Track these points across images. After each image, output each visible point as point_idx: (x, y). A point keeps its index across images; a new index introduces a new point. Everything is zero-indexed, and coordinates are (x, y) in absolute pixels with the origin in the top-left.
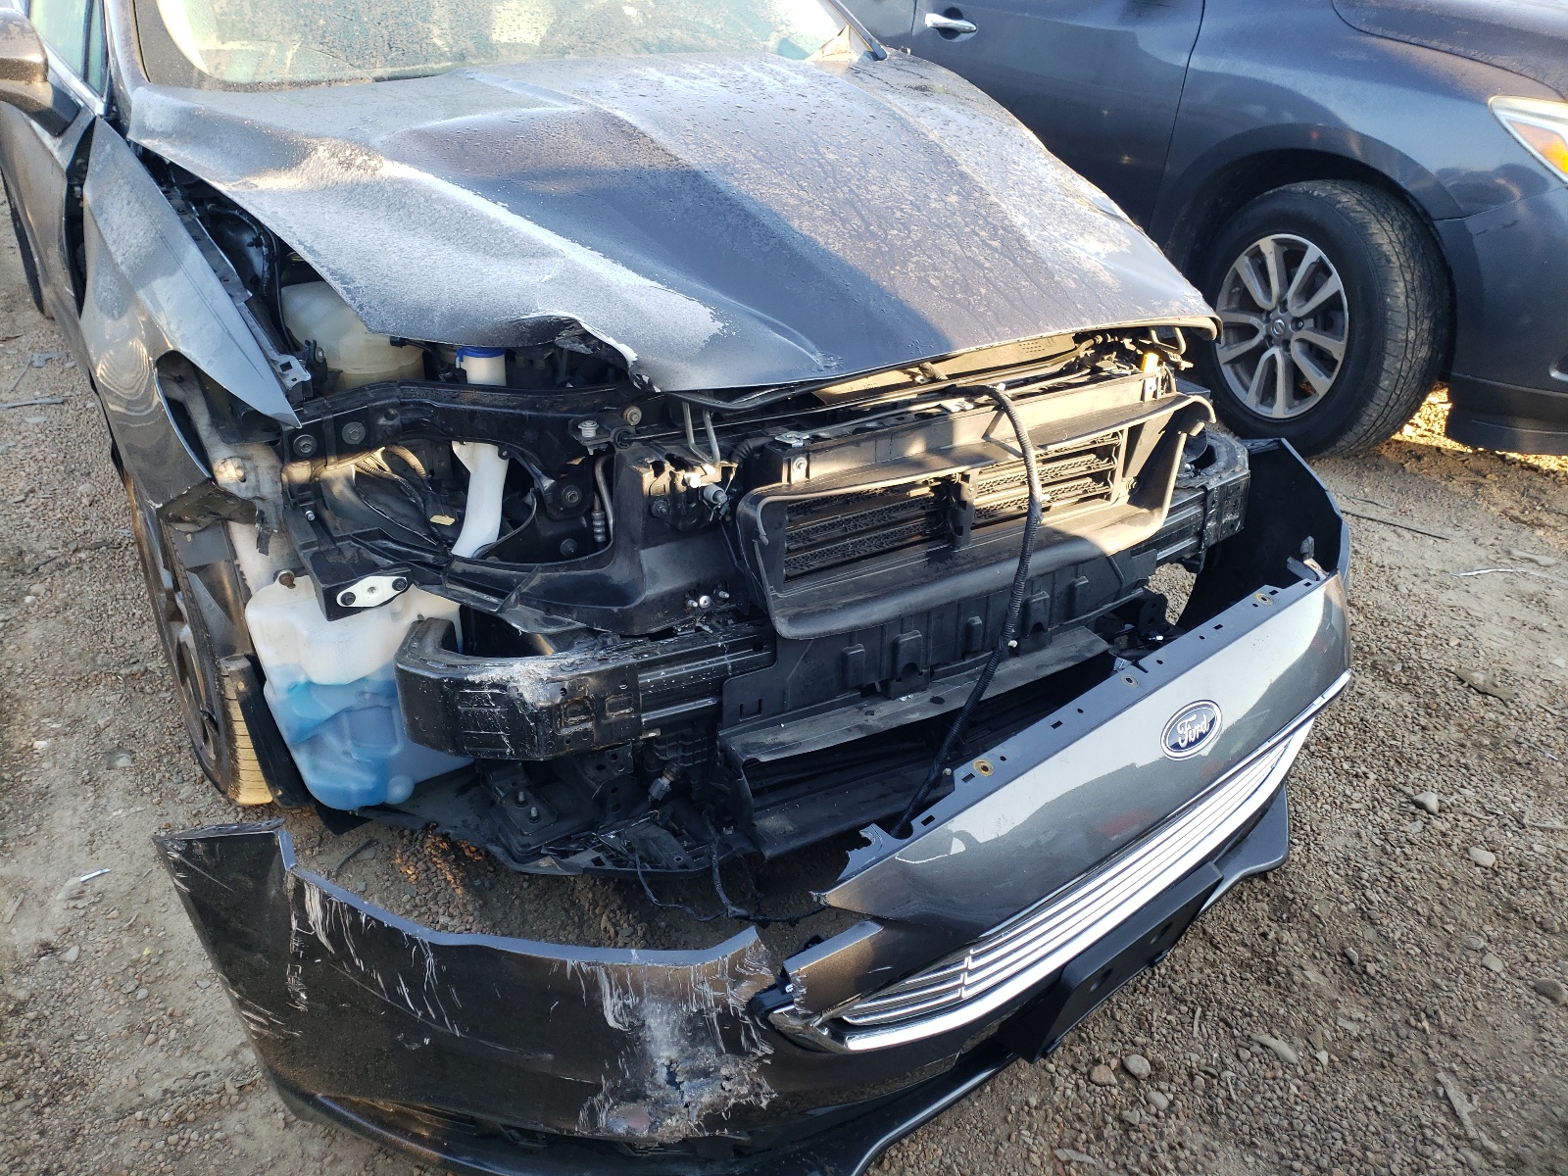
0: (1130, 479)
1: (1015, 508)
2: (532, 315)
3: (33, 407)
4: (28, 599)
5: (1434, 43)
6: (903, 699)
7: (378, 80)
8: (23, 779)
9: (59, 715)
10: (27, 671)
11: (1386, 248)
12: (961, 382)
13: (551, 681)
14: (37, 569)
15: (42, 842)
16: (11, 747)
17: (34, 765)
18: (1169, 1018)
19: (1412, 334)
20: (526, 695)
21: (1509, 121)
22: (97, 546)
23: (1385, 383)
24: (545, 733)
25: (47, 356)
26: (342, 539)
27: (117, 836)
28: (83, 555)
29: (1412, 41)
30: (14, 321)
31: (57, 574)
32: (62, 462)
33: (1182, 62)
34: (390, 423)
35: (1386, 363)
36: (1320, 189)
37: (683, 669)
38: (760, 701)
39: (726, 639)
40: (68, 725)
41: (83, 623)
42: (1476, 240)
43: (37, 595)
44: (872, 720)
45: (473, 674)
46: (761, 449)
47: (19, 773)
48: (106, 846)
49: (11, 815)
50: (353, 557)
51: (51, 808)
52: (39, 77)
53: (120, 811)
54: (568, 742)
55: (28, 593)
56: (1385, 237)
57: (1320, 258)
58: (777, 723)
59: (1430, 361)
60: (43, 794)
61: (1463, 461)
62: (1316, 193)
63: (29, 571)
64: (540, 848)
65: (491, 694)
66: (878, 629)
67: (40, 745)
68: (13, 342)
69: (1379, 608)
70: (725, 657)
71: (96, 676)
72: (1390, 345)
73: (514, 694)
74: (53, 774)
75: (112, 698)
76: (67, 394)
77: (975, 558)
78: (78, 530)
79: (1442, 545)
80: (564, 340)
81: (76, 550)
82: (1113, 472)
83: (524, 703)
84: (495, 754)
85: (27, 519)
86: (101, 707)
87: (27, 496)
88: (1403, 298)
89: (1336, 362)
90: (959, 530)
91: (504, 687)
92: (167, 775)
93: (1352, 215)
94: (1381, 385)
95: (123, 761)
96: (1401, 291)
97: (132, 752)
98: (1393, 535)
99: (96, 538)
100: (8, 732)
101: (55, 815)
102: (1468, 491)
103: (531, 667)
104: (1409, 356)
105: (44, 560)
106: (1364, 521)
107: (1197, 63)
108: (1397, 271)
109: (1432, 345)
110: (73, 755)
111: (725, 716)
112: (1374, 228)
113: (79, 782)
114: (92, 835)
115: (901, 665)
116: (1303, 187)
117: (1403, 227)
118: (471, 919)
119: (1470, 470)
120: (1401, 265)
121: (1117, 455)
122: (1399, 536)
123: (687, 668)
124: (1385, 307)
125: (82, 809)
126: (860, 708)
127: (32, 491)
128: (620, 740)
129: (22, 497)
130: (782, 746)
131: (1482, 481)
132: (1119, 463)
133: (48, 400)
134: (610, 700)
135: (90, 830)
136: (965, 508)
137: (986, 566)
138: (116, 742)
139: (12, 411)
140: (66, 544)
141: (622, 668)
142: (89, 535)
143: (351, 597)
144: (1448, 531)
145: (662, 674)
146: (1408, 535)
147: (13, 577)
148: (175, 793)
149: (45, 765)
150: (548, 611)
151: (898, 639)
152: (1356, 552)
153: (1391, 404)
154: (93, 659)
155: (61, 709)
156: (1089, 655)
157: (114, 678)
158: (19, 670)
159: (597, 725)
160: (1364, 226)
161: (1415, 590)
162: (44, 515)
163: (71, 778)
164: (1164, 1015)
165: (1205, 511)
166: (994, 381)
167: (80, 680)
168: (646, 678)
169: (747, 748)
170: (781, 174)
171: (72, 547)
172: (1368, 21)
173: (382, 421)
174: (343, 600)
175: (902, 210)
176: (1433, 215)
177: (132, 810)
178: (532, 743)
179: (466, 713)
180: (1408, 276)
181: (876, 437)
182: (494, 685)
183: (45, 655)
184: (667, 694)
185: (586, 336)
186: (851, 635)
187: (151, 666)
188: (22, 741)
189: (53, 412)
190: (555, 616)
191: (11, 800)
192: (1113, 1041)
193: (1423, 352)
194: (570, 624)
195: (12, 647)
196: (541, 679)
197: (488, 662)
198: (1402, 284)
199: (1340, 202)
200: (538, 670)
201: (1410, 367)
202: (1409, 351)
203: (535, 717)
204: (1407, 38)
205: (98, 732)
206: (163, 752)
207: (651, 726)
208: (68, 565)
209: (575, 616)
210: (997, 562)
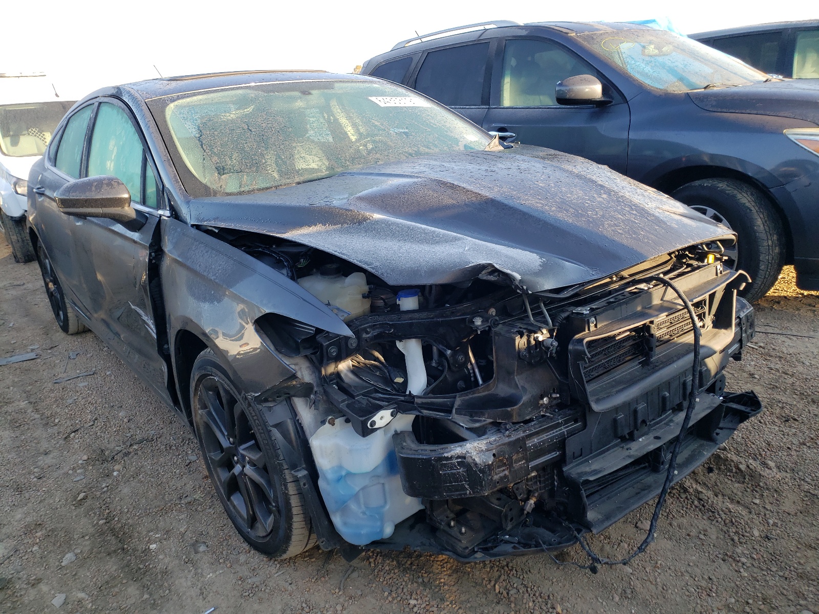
0: (712, 316)
1: (668, 336)
2: (470, 265)
3: (79, 378)
4: (115, 474)
5: (748, 111)
6: (640, 440)
7: (299, 183)
8: (151, 566)
9: (157, 530)
10: (130, 510)
11: (748, 204)
12: (637, 277)
13: (487, 450)
14: (113, 458)
15: (175, 598)
16: (138, 551)
17: (154, 558)
18: (810, 589)
19: (770, 243)
20: (476, 459)
21: (796, 139)
22: (140, 442)
23: (762, 267)
24: (488, 479)
25: (76, 353)
26: (358, 395)
27: (214, 589)
28: (135, 447)
29: (737, 112)
30: (51, 339)
31: (126, 458)
32: (106, 403)
33: (624, 135)
34: (368, 336)
35: (761, 258)
36: (707, 183)
37: (544, 437)
38: (581, 449)
39: (562, 418)
40: (165, 534)
41: (150, 481)
42: (793, 194)
43: (119, 471)
44: (632, 452)
45: (447, 453)
46: (567, 318)
47: (147, 564)
48: (212, 594)
49: (152, 586)
50: (367, 404)
51: (172, 579)
52: (127, 205)
53: (211, 575)
54: (498, 482)
55: (114, 471)
56: (746, 199)
57: (715, 214)
58: (587, 461)
59: (781, 254)
60: (165, 572)
61: (800, 301)
62: (705, 185)
63: (110, 459)
64: (474, 548)
65: (457, 462)
66: (626, 405)
67: (153, 546)
68: (55, 349)
69: (800, 373)
70: (562, 427)
71: (170, 506)
72: (762, 249)
73: (470, 460)
74: (166, 561)
75: (183, 516)
76: (94, 369)
77: (662, 363)
78: (128, 435)
79: (814, 341)
80: (483, 276)
81: (131, 445)
82: (704, 313)
83: (476, 464)
84: (460, 495)
85: (98, 434)
86: (180, 522)
87: (94, 422)
88: (762, 226)
89: (734, 261)
90: (651, 349)
91: (464, 458)
92: (229, 551)
93: (727, 192)
94: (761, 268)
95: (202, 548)
96: (760, 222)
97: (205, 543)
98: (786, 339)
99: (138, 437)
100: (132, 543)
101: (176, 582)
102: (810, 314)
103: (476, 444)
104: (771, 253)
105: (116, 452)
106: (769, 334)
107: (633, 135)
108: (756, 214)
109: (780, 245)
110: (174, 549)
111: (567, 458)
112: (739, 196)
113: (183, 563)
114: (201, 589)
115: (639, 421)
116: (697, 183)
117: (752, 194)
118: (427, 599)
119: (806, 304)
120: (757, 211)
121: (705, 305)
122: (790, 339)
123: (547, 436)
124: (755, 232)
125: (190, 576)
126: (623, 447)
127: (96, 419)
128: (520, 479)
129: (92, 423)
130: (595, 472)
131: (814, 308)
132: (706, 309)
133: (86, 374)
134: (514, 458)
135: (199, 587)
136: (653, 337)
137: (670, 364)
138: (195, 538)
139: (68, 382)
140: (124, 443)
141: (519, 439)
142: (134, 437)
143: (373, 423)
144: (812, 333)
145: (536, 440)
146: (794, 338)
147: (102, 464)
148: (238, 561)
149: (161, 557)
150: (471, 416)
151: (636, 408)
152: (774, 349)
153: (767, 277)
154: (163, 498)
155: (157, 526)
156: (715, 405)
157: (179, 506)
158: (126, 510)
159: (510, 472)
160: (734, 196)
161: (813, 363)
162: (106, 430)
163: (177, 562)
164: (807, 588)
165: (741, 329)
166: (657, 272)
167: (161, 510)
168: (529, 443)
169: (581, 474)
170: (527, 194)
171: (128, 444)
172: (712, 106)
173: (364, 336)
174: (371, 425)
175: (587, 203)
176: (768, 185)
177: (217, 573)
178: (481, 486)
179: (445, 474)
180: (762, 216)
181: (620, 305)
182: (459, 457)
183: (137, 500)
184: (539, 451)
185: (495, 271)
186: (617, 409)
187: (197, 496)
188: (142, 547)
189: (90, 380)
190: (475, 418)
191: (148, 579)
192: (789, 606)
193: (777, 250)
194: (484, 421)
195: (117, 499)
196: (482, 450)
197: (452, 446)
198: (760, 220)
199: (718, 187)
200: (480, 446)
201: (773, 258)
202: (770, 250)
203: (482, 471)
204: (734, 111)
205: (183, 535)
206: (221, 540)
207: (534, 469)
208: (129, 453)
209: (486, 416)
210: (674, 362)
